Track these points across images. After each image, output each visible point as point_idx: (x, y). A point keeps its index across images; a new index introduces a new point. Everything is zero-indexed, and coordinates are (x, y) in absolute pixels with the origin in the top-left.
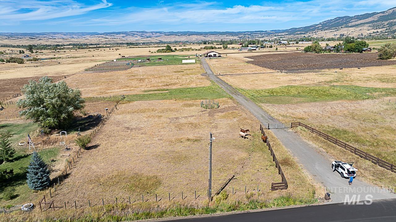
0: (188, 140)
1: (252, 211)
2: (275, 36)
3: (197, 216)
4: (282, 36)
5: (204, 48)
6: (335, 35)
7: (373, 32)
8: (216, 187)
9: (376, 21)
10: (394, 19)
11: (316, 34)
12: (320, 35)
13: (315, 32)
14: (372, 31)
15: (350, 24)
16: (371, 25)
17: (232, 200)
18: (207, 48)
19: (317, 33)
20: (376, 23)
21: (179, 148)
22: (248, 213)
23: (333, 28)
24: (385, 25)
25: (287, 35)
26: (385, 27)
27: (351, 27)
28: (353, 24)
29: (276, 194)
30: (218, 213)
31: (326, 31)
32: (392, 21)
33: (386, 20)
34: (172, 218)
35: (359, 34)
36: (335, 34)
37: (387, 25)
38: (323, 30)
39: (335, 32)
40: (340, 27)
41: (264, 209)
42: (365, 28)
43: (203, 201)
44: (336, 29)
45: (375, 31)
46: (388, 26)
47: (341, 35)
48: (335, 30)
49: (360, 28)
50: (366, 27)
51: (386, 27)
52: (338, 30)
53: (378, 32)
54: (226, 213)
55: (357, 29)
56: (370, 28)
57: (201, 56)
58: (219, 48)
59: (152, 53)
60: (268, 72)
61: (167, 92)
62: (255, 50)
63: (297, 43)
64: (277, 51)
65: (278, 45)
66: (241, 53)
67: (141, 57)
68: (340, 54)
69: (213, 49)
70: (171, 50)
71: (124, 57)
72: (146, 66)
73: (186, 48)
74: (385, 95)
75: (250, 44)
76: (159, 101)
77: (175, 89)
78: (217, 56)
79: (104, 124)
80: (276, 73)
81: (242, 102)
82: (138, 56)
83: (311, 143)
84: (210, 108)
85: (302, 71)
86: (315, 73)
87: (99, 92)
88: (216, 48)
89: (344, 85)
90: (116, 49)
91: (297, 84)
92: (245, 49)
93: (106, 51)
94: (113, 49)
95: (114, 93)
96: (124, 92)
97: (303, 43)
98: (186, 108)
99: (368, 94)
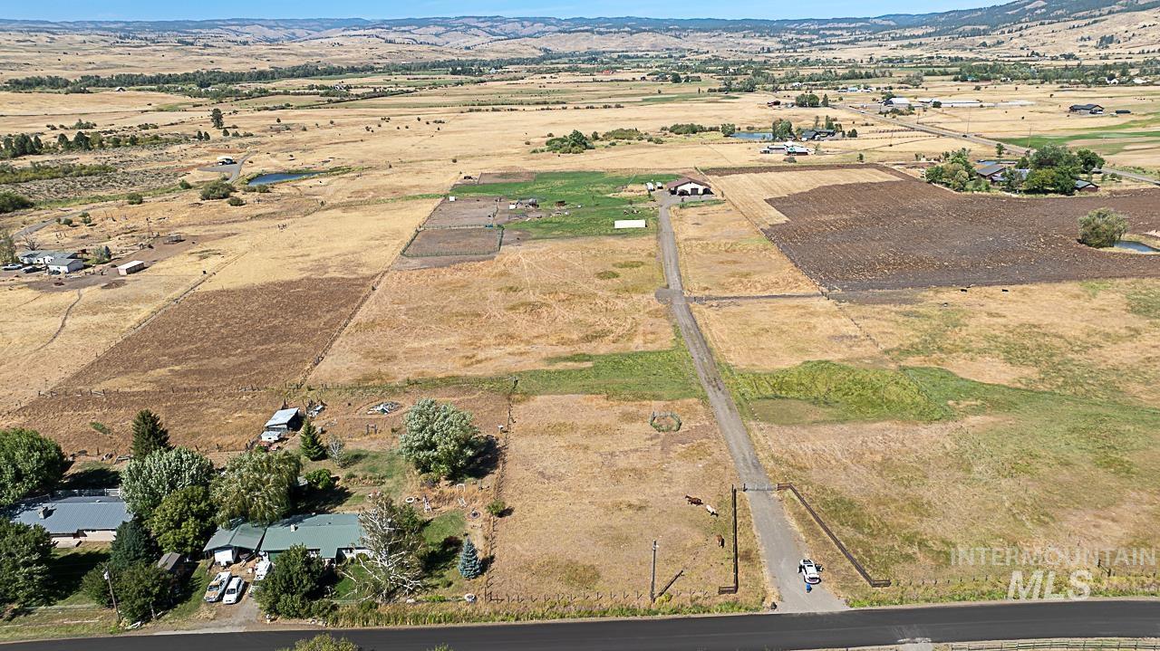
0: (630, 506)
1: (693, 616)
2: (893, 39)
3: (639, 618)
4: (915, 41)
5: (671, 131)
6: (1082, 39)
8: (657, 592)
11: (1021, 35)
12: (1035, 37)
13: (1021, 29)
17: (675, 603)
18: (679, 130)
19: (1024, 32)
21: (618, 520)
22: (689, 618)
23: (1081, 14)
25: (930, 35)
29: (722, 599)
30: (660, 616)
31: (1056, 26)
34: (613, 618)
36: (1085, 36)
38: (1047, 21)
40: (1106, 10)
41: (706, 615)
43: (645, 602)
44: (1091, 17)
47: (1104, 38)
48: (1087, 21)
52: (1095, 22)
54: (667, 617)
57: (661, 188)
58: (711, 129)
59: (534, 152)
60: (802, 292)
61: (589, 364)
62: (806, 154)
63: (937, 105)
64: (861, 163)
65: (881, 113)
66: (765, 168)
67: (512, 180)
68: (1015, 196)
69: (694, 132)
70: (585, 144)
71: (470, 178)
72: (533, 241)
73: (622, 129)
74: (976, 411)
75: (802, 105)
76: (580, 397)
77: (605, 357)
78: (701, 191)
79: (504, 463)
80: (816, 299)
81: (721, 413)
82: (502, 175)
83: (793, 523)
84: (666, 429)
85: (877, 290)
86: (897, 309)
87: (462, 354)
88: (702, 129)
89: (926, 369)
90: (435, 122)
91: (840, 356)
92: (778, 151)
93: (411, 131)
94: (428, 123)
95: (492, 362)
96: (510, 360)
97: (955, 105)
98: (626, 426)
99: (950, 402)
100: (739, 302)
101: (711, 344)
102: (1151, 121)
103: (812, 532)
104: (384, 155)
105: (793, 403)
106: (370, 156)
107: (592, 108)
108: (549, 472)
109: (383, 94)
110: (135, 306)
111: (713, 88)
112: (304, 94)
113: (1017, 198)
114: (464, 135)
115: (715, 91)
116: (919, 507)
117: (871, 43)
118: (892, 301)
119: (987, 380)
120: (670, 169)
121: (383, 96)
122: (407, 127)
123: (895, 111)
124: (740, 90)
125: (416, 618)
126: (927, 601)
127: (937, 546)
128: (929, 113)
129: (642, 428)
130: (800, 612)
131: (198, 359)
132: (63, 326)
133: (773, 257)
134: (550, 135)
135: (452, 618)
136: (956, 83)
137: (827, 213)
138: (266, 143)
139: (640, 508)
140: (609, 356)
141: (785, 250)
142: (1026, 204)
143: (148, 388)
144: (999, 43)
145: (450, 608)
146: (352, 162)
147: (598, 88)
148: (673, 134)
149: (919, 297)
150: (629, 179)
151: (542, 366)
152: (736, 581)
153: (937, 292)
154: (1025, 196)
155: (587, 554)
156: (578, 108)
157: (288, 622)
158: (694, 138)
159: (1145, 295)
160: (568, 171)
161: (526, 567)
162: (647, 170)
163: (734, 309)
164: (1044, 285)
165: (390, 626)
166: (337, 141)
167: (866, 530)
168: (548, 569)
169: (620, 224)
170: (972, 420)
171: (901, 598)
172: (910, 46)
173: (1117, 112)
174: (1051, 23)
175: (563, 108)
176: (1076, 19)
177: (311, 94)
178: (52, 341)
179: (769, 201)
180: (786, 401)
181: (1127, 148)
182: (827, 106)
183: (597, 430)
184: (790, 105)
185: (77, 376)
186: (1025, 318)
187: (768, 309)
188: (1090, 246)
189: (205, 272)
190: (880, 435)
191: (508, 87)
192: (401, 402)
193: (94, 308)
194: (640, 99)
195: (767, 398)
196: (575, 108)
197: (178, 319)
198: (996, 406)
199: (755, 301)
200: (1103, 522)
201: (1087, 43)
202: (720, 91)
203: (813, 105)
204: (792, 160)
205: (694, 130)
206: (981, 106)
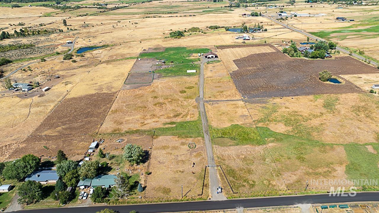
1: (191, 201)
3: (179, 202)
8: (183, 195)
17: (187, 198)
18: (212, 28)
21: (177, 176)
22: (190, 202)
29: (198, 197)
30: (184, 202)
34: (173, 202)
41: (194, 201)
43: (180, 198)
54: (185, 202)
57: (203, 55)
58: (222, 27)
59: (166, 38)
60: (236, 99)
61: (174, 125)
62: (249, 40)
63: (296, 16)
64: (265, 44)
65: (277, 19)
66: (236, 45)
67: (158, 51)
68: (307, 59)
69: (217, 29)
70: (182, 35)
71: (145, 50)
72: (162, 78)
73: (194, 27)
74: (272, 142)
75: (253, 16)
76: (171, 137)
77: (179, 123)
78: (214, 57)
79: (150, 159)
80: (239, 101)
81: (207, 142)
82: (155, 49)
83: (219, 176)
84: (192, 147)
85: (257, 98)
86: (260, 105)
87: (140, 122)
88: (219, 27)
89: (262, 127)
90: (135, 23)
91: (241, 123)
92: (241, 38)
93: (127, 27)
94: (132, 24)
95: (149, 125)
96: (153, 124)
97: (301, 16)
98: (182, 147)
99: (266, 139)
100: (218, 102)
101: (208, 119)
102: (359, 25)
103: (222, 179)
104: (119, 39)
105: (226, 139)
106: (114, 40)
107: (186, 16)
108: (161, 161)
109: (118, 8)
110: (49, 104)
111: (226, 6)
112: (92, 8)
113: (308, 60)
114: (144, 29)
115: (227, 7)
116: (250, 172)
118: (260, 103)
119: (278, 131)
120: (206, 46)
121: (118, 9)
122: (126, 26)
123: (282, 19)
124: (235, 6)
125: (128, 203)
126: (246, 197)
127: (251, 182)
128: (293, 19)
129: (186, 147)
130: (215, 200)
131: (69, 124)
132: (30, 112)
133: (231, 85)
134: (171, 30)
135: (136, 202)
136: (306, 3)
137: (250, 66)
138: (81, 33)
139: (183, 172)
140: (180, 123)
141: (235, 82)
142: (310, 62)
143: (56, 134)
145: (136, 200)
146: (108, 42)
147: (189, 5)
148: (210, 29)
149: (268, 101)
150: (194, 50)
151: (162, 126)
152: (202, 192)
153: (274, 99)
154: (311, 59)
155: (168, 185)
156: (181, 16)
157: (98, 204)
158: (216, 31)
159: (329, 100)
160: (176, 47)
161: (154, 189)
162: (200, 46)
163: (216, 105)
164: (304, 96)
165: (122, 205)
166: (104, 32)
167: (235, 178)
168: (159, 189)
169: (188, 71)
170: (270, 144)
171: (240, 196)
173: (350, 20)
175: (176, 16)
177: (94, 8)
178: (28, 117)
179: (234, 61)
180: (224, 138)
181: (348, 37)
182: (261, 16)
183: (175, 148)
184: (249, 16)
185: (37, 130)
186: (295, 109)
187: (226, 105)
188: (322, 81)
189: (67, 91)
190: (246, 149)
191: (159, 4)
192: (124, 139)
193: (38, 105)
194: (201, 11)
195: (219, 137)
196: (180, 16)
197: (62, 109)
198: (277, 140)
199: (223, 102)
200: (292, 175)
202: (228, 7)
203: (257, 16)
204: (244, 43)
205: (216, 28)
206: (310, 16)
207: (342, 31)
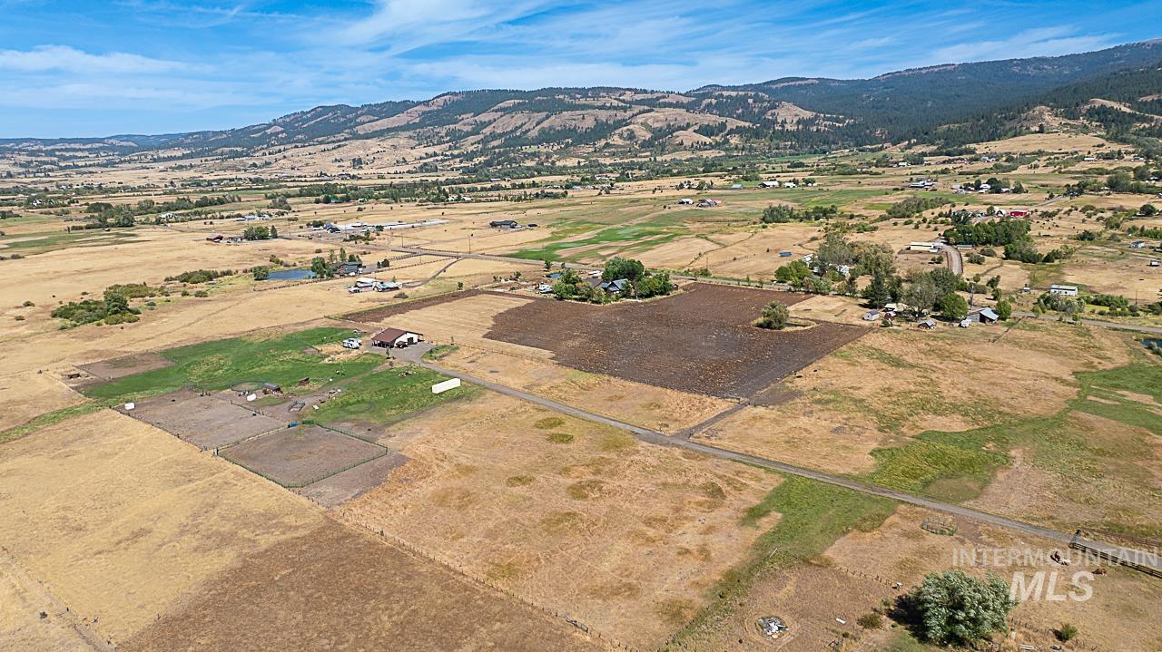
2: (155, 161)
4: (180, 163)
6: (336, 160)
7: (426, 154)
9: (421, 125)
10: (455, 123)
11: (286, 157)
12: (297, 159)
14: (421, 151)
15: (360, 130)
16: (411, 133)
20: (421, 131)
23: (320, 139)
24: (442, 137)
25: (191, 156)
26: (444, 143)
27: (367, 136)
28: (370, 128)
31: (311, 149)
32: (452, 126)
33: (442, 125)
35: (397, 158)
36: (339, 158)
37: (446, 136)
38: (299, 145)
39: (334, 151)
40: (339, 137)
42: (402, 142)
44: (334, 142)
45: (430, 150)
46: (448, 138)
47: (354, 160)
48: (331, 146)
49: (390, 142)
50: (402, 139)
51: (447, 142)
52: (339, 146)
53: (435, 155)
55: (384, 144)
56: (413, 143)
69: (211, 279)
88: (216, 275)
117: (132, 165)
144: (268, 164)
169: (437, 388)
172: (181, 167)
174: (304, 146)
176: (321, 143)
182: (276, 237)
184: (239, 240)
201: (342, 164)
203: (264, 238)
204: (402, 296)
205: (209, 276)
206: (413, 227)
207: (562, 246)
